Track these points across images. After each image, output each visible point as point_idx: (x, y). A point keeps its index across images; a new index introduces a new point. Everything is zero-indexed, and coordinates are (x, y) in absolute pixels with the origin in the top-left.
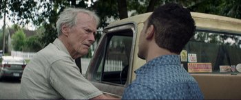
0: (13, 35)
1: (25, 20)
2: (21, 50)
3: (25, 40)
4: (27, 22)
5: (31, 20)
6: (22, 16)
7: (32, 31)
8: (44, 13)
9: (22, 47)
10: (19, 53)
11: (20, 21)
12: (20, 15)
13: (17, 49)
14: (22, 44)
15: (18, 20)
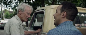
0: (5, 13)
1: (8, 8)
2: (8, 18)
3: (9, 15)
4: (9, 8)
5: (10, 8)
6: (7, 6)
7: (12, 12)
8: (15, 5)
9: (8, 17)
10: (7, 19)
11: (7, 8)
12: (6, 6)
13: (6, 18)
14: (8, 16)
15: (6, 8)
